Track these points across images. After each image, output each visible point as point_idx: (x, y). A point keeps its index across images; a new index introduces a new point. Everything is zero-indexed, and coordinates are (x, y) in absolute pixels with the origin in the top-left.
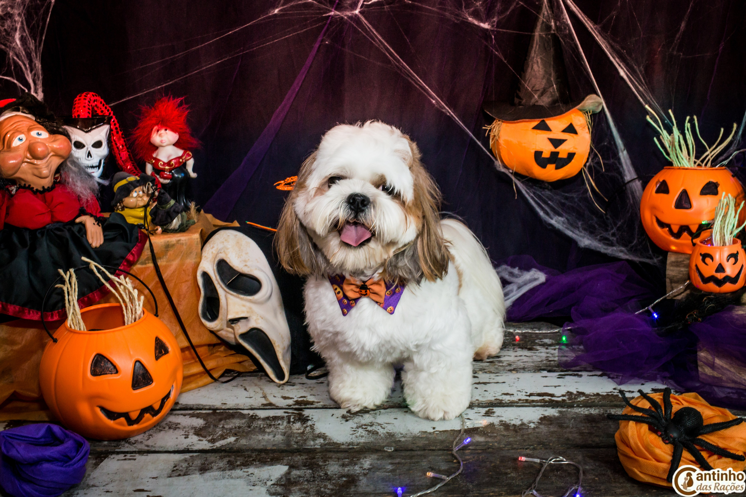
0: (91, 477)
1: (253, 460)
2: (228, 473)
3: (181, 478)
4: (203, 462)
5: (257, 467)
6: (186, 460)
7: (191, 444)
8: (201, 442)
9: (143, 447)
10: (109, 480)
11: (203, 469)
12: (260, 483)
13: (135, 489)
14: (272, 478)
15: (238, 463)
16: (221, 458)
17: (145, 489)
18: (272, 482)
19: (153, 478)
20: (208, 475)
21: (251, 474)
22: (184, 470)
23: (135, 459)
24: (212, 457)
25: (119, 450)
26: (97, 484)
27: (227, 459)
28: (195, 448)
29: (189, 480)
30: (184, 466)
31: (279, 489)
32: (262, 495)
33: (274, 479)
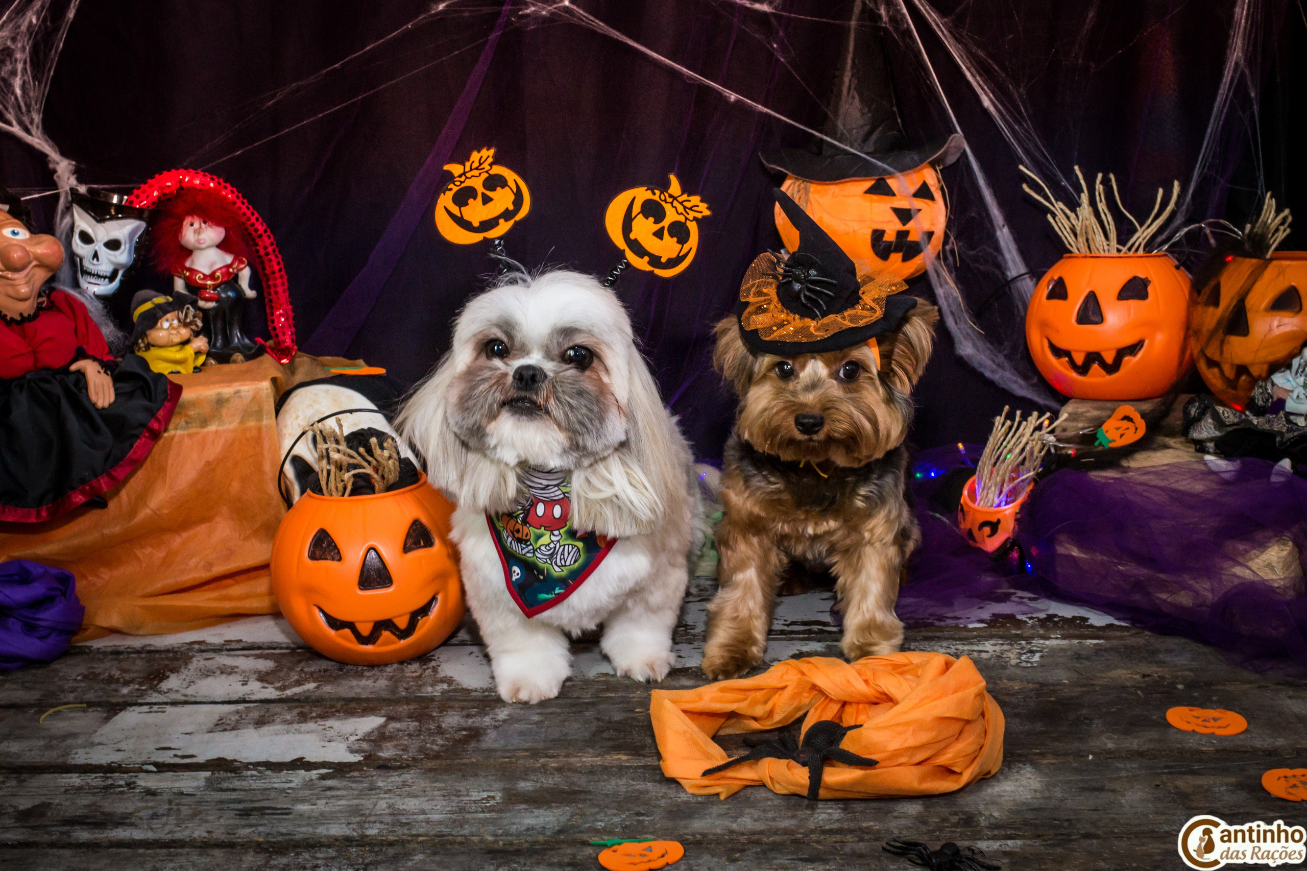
0: (98, 734)
1: (337, 711)
2: (296, 726)
3: (226, 733)
4: (261, 713)
5: (339, 718)
6: (237, 712)
7: (249, 692)
8: (265, 689)
9: (179, 696)
10: (123, 736)
11: (260, 723)
12: (340, 739)
13: (158, 747)
14: (358, 732)
15: (314, 714)
16: (290, 709)
17: (173, 747)
18: (357, 738)
19: (187, 734)
20: (265, 729)
21: (331, 727)
22: (233, 724)
23: (163, 712)
24: (276, 708)
25: (143, 701)
26: (105, 742)
27: (298, 710)
28: (255, 697)
29: (237, 735)
30: (234, 718)
31: (365, 746)
32: (339, 753)
33: (361, 734)
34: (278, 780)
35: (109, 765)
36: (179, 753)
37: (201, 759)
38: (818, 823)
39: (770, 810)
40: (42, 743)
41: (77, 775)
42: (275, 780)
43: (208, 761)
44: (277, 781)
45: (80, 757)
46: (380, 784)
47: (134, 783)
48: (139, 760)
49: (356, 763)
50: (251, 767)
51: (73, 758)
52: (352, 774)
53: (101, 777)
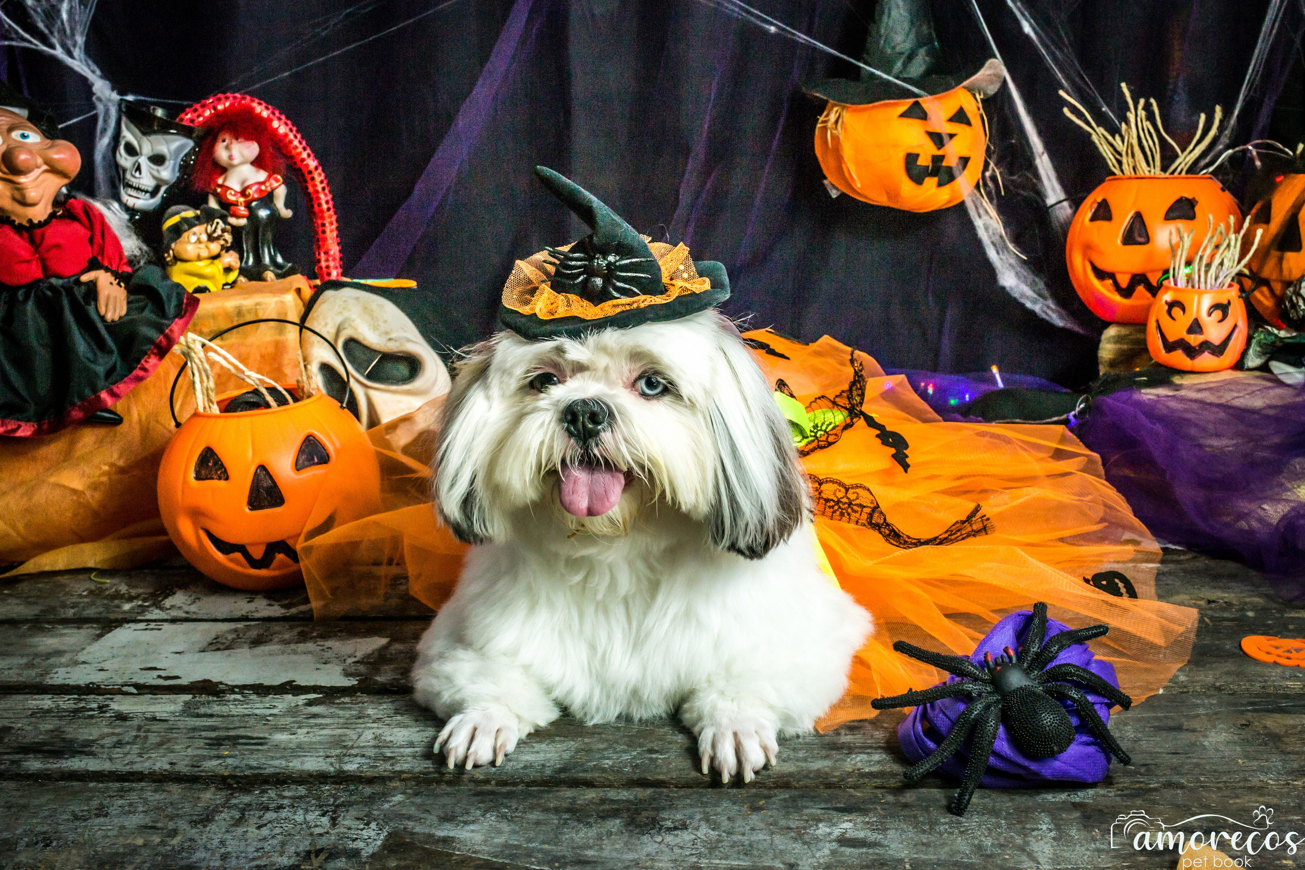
0: (85, 652)
1: (339, 631)
2: (293, 646)
3: (219, 653)
4: (261, 631)
5: (341, 639)
6: (236, 630)
7: (253, 609)
8: (271, 608)
9: (181, 614)
10: (110, 655)
11: (256, 642)
12: (337, 660)
13: (143, 667)
14: (357, 654)
15: (315, 634)
16: (291, 628)
17: (158, 667)
18: (356, 659)
19: (176, 653)
20: (261, 649)
21: (330, 648)
22: (228, 643)
23: (160, 629)
24: (276, 627)
25: (142, 618)
26: (90, 661)
27: (299, 629)
28: (257, 615)
29: (229, 655)
30: (230, 637)
31: (362, 668)
32: (333, 677)
33: (359, 655)
34: (261, 705)
35: (87, 686)
36: (163, 674)
37: (184, 681)
38: (855, 764)
39: (801, 749)
40: (24, 661)
41: (50, 696)
42: (258, 705)
43: (192, 683)
44: (259, 706)
45: (59, 677)
46: (370, 711)
47: (107, 706)
48: (120, 681)
49: (349, 687)
50: (236, 690)
51: (51, 678)
52: (342, 699)
53: (75, 699)
